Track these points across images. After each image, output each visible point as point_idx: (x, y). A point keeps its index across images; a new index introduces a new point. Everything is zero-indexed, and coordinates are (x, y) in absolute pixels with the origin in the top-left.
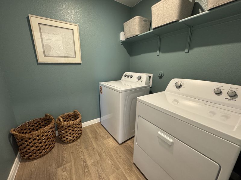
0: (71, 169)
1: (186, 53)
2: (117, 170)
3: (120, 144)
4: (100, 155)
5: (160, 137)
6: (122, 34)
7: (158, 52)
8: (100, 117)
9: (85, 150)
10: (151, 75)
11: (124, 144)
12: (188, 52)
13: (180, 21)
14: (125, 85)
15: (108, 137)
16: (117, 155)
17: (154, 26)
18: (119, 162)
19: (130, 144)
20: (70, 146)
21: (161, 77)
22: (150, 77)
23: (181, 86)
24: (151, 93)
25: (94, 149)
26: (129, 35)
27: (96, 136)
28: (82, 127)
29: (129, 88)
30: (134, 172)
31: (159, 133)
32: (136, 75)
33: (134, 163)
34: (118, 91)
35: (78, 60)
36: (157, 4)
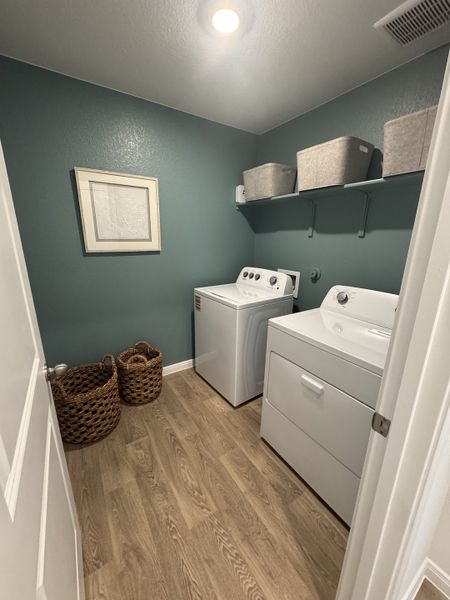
0: (150, 446)
1: (360, 237)
2: (233, 448)
3: (235, 408)
4: (199, 425)
5: (304, 384)
6: (239, 189)
7: (310, 230)
8: (194, 357)
9: (169, 417)
10: (297, 274)
11: (243, 408)
12: (363, 237)
13: (346, 186)
14: (245, 293)
15: (211, 395)
16: (230, 425)
17: (302, 186)
18: (235, 436)
19: (254, 407)
20: (142, 411)
21: (315, 279)
22: (294, 278)
23: (346, 299)
24: (296, 310)
25: (186, 415)
26: (253, 196)
27: (187, 393)
28: (164, 375)
29: (254, 300)
30: (262, 451)
31: (304, 377)
32: (267, 274)
33: (262, 439)
34: (233, 307)
35: (154, 245)
36: (306, 150)
